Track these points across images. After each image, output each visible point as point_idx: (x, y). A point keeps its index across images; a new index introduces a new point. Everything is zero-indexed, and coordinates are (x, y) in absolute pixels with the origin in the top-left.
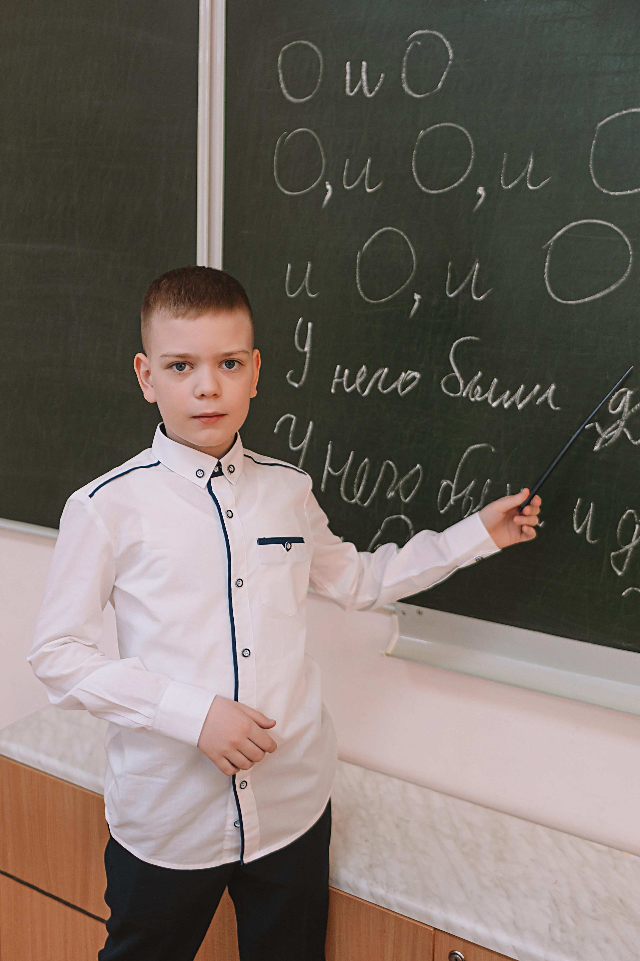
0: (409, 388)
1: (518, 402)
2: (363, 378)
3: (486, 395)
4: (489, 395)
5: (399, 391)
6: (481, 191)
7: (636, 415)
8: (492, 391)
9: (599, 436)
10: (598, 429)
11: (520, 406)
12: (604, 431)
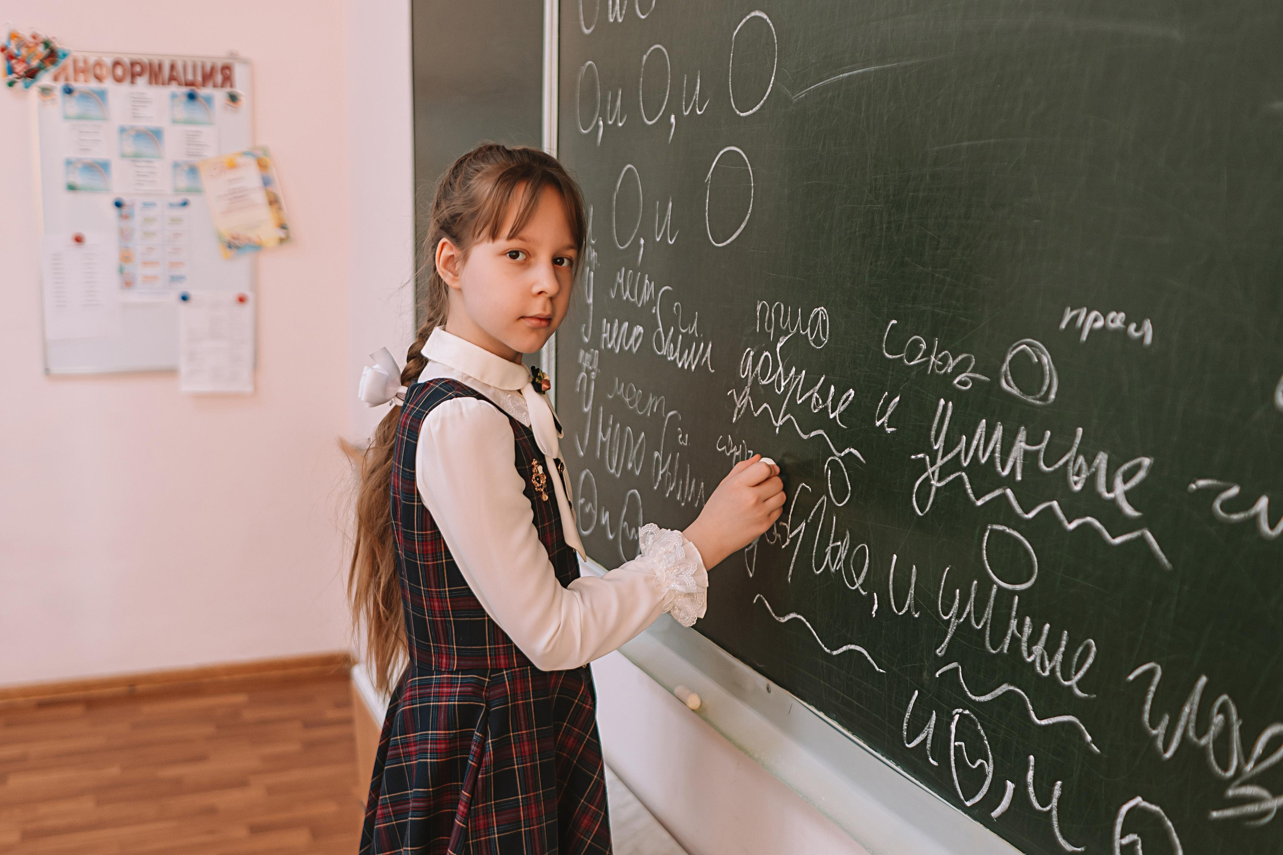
0: (638, 345)
2: (617, 331)
4: (677, 354)
5: (633, 348)
6: (673, 120)
7: (755, 379)
8: (678, 349)
9: (735, 405)
10: (735, 396)
11: (693, 367)
12: (738, 398)
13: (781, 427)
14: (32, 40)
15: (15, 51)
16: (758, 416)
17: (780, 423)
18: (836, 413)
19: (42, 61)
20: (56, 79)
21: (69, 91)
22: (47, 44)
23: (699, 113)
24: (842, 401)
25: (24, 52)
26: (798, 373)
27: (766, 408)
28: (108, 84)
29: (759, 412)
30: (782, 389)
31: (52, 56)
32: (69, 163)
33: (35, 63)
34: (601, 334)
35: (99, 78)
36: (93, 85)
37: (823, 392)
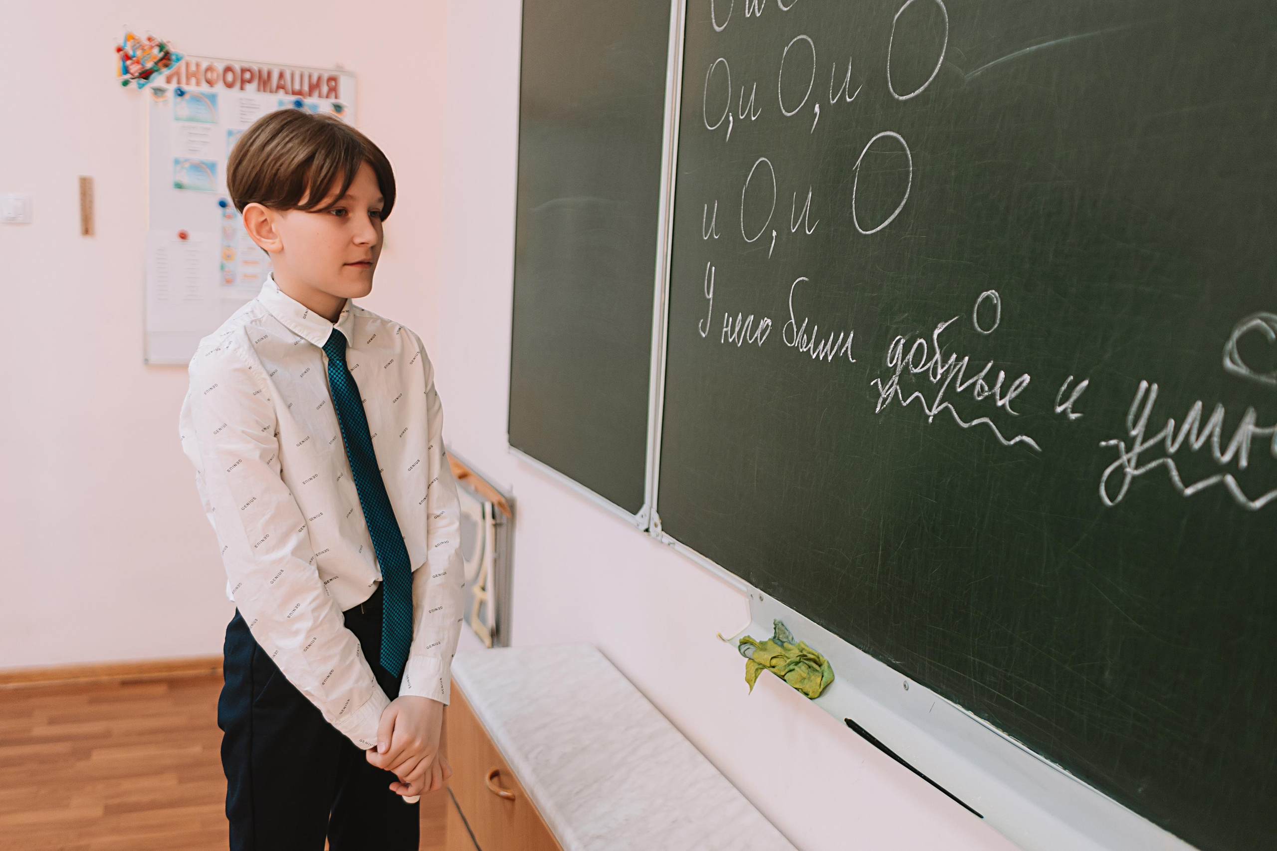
0: (764, 338)
1: (829, 353)
2: (740, 325)
3: (810, 345)
4: (811, 345)
5: (759, 340)
6: (817, 109)
7: (906, 369)
8: (813, 340)
9: (880, 395)
10: (880, 386)
11: (830, 358)
12: (883, 388)
13: (935, 416)
14: (147, 43)
15: (131, 53)
16: (908, 405)
17: (935, 411)
18: (1006, 401)
19: (156, 63)
20: (169, 81)
21: (181, 93)
22: (161, 47)
23: (848, 100)
24: (1013, 387)
25: (139, 53)
26: (959, 359)
27: (917, 397)
28: (219, 88)
29: (908, 401)
30: (939, 377)
31: (166, 59)
32: (177, 162)
33: (149, 65)
34: (723, 328)
35: (210, 83)
36: (205, 88)
37: (991, 379)
